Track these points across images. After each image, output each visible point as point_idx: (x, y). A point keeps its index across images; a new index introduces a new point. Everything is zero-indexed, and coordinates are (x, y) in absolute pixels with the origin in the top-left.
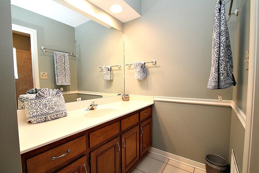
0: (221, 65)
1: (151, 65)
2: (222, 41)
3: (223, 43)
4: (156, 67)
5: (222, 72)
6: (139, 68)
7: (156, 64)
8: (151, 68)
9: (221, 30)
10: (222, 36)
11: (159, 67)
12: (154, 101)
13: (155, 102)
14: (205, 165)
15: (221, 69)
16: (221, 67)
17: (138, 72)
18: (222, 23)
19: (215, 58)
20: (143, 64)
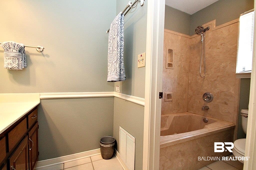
0: (122, 63)
1: (34, 51)
2: (122, 45)
3: (123, 47)
4: (43, 55)
5: (122, 68)
6: (15, 51)
7: (43, 52)
8: (35, 56)
9: (122, 36)
10: (122, 41)
11: (48, 56)
12: (41, 99)
13: (42, 101)
14: (100, 149)
15: (122, 66)
16: (121, 64)
17: (13, 58)
18: (122, 31)
19: (118, 56)
20: (22, 48)
